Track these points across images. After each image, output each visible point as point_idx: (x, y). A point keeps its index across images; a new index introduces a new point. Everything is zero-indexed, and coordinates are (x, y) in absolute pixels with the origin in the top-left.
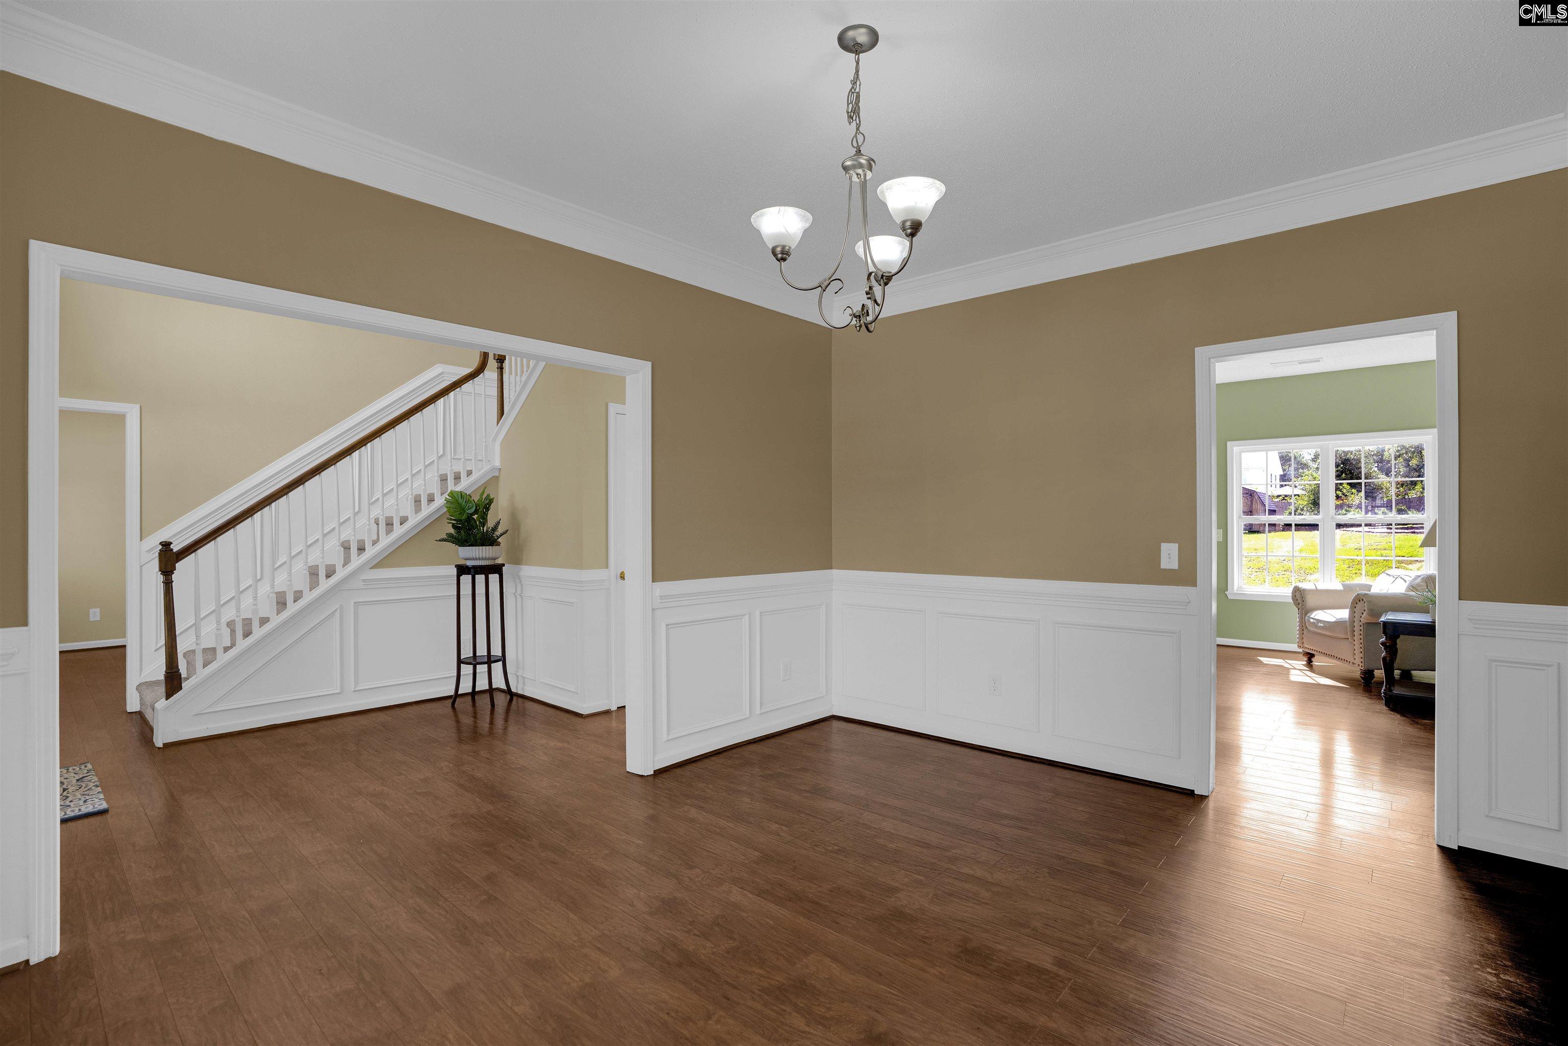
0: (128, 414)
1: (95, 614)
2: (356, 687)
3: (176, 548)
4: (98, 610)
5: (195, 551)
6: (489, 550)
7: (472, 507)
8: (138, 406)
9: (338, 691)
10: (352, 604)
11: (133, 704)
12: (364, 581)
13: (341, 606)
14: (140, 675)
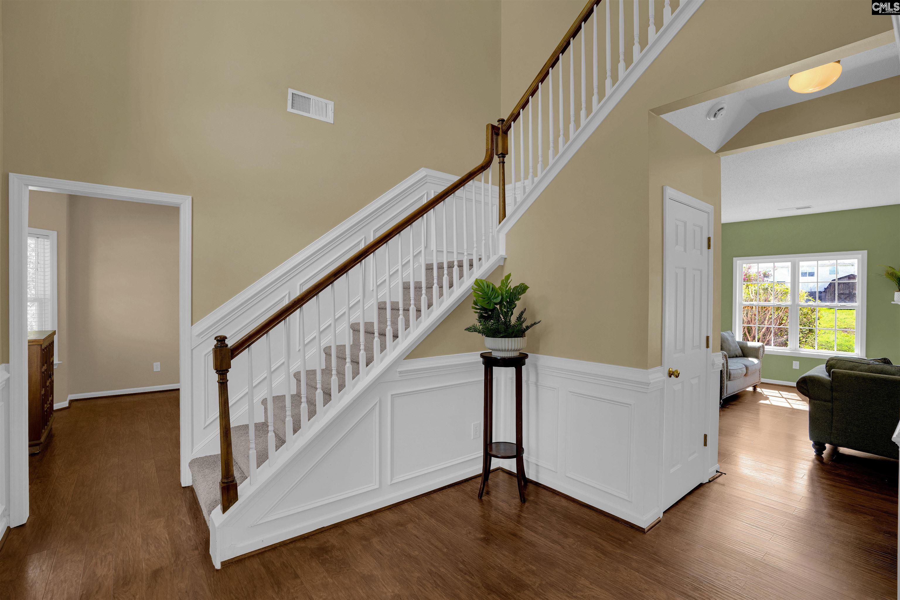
0: (182, 205)
1: (157, 367)
2: (392, 480)
3: (230, 343)
4: (159, 363)
5: (249, 346)
6: (515, 340)
7: (498, 296)
8: (190, 198)
9: (377, 486)
10: (390, 396)
11: (186, 480)
12: (400, 372)
13: (380, 401)
14: (192, 453)
